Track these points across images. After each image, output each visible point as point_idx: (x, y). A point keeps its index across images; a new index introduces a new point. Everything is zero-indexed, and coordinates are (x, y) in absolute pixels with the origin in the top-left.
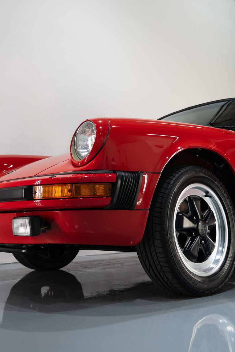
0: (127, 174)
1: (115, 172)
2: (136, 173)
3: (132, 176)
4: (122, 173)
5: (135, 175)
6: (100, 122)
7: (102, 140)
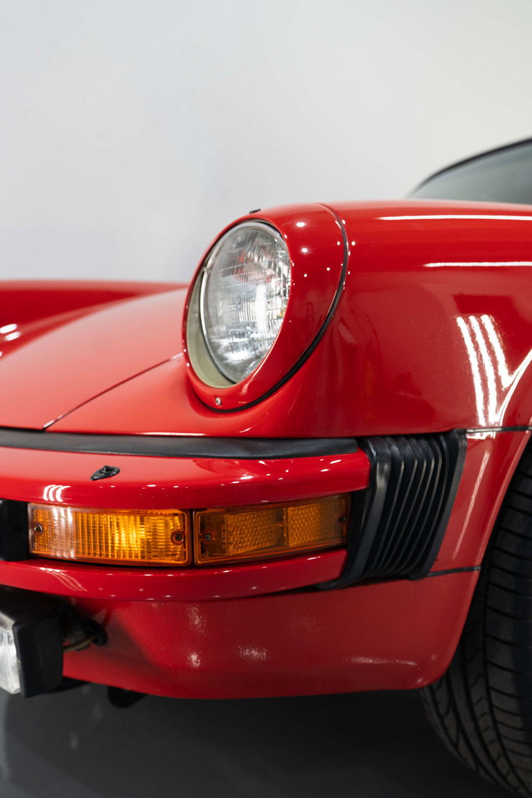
0: (408, 450)
1: (362, 442)
2: (442, 438)
3: (430, 451)
4: (390, 446)
5: (438, 448)
6: (301, 225)
7: (310, 304)
